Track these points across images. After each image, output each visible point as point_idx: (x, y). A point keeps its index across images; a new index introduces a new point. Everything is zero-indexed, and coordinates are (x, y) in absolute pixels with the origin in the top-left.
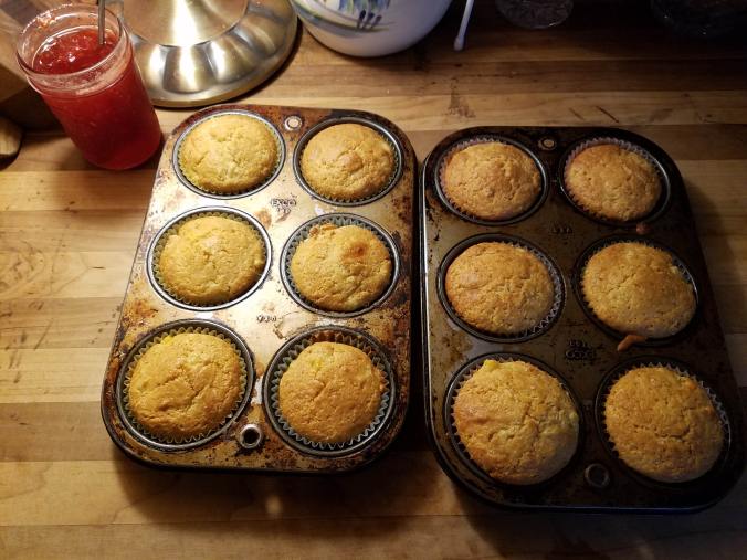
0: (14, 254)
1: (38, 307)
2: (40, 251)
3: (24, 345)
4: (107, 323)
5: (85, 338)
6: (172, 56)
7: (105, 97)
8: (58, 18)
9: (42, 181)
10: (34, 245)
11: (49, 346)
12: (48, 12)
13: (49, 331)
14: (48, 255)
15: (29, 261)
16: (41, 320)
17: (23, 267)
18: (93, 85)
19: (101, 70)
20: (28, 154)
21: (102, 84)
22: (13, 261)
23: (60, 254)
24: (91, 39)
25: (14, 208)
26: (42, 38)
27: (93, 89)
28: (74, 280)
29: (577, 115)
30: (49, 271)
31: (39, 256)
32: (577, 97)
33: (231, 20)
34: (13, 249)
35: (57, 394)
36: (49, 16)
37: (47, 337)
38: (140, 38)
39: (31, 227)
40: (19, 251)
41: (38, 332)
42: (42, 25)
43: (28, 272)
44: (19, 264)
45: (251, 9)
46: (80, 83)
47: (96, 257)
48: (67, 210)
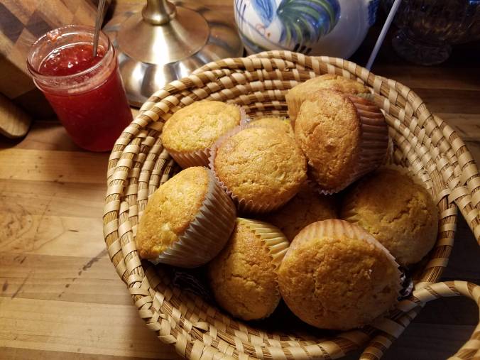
0: (10, 215)
1: (21, 261)
2: (30, 214)
3: (5, 293)
4: (74, 279)
5: (54, 291)
6: (150, 71)
7: (91, 95)
8: (63, 35)
9: (40, 158)
10: (26, 209)
11: (24, 296)
12: (57, 30)
13: (27, 283)
14: (36, 217)
15: (20, 220)
16: (21, 272)
17: (15, 226)
18: (82, 86)
19: (90, 75)
20: (34, 137)
21: (90, 86)
22: (8, 220)
23: (45, 217)
24: (86, 52)
25: (16, 177)
26: (50, 49)
27: (82, 89)
28: (52, 240)
29: (462, 131)
30: (34, 230)
31: (28, 218)
32: (460, 117)
33: (195, 48)
34: (9, 210)
35: (24, 340)
36: (57, 33)
37: (24, 288)
38: (127, 56)
39: (26, 193)
40: (14, 212)
41: (17, 283)
42: (51, 39)
43: (18, 230)
44: (12, 222)
45: (211, 40)
46: (71, 84)
47: (72, 222)
48: (56, 182)
